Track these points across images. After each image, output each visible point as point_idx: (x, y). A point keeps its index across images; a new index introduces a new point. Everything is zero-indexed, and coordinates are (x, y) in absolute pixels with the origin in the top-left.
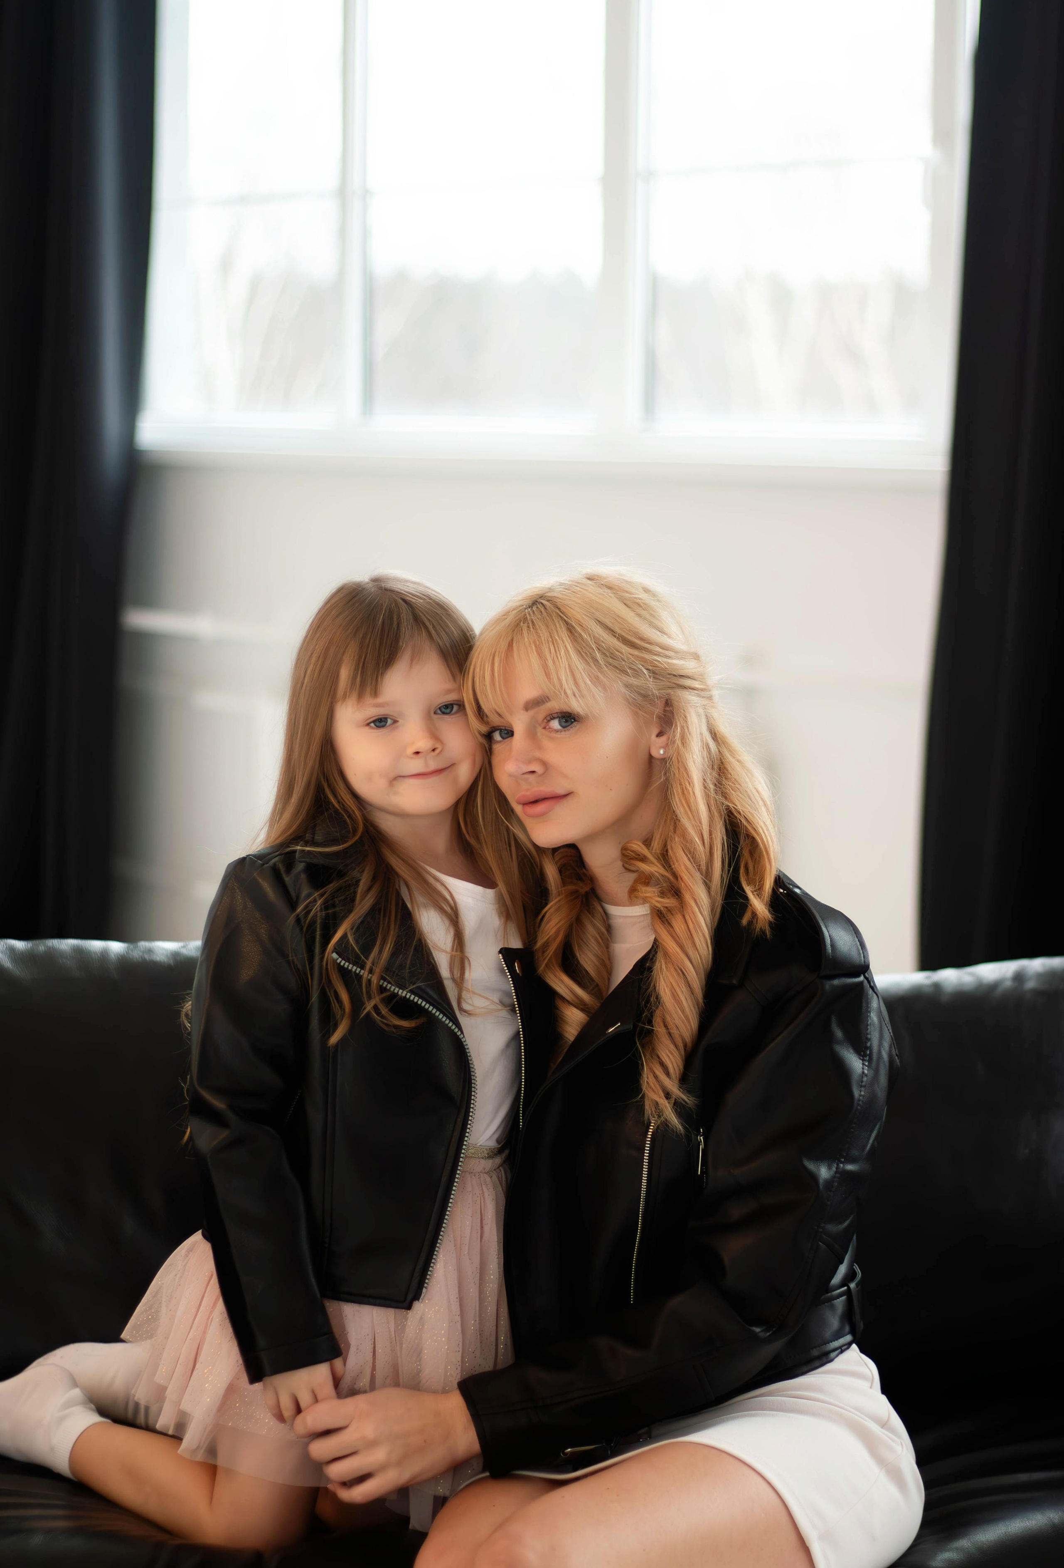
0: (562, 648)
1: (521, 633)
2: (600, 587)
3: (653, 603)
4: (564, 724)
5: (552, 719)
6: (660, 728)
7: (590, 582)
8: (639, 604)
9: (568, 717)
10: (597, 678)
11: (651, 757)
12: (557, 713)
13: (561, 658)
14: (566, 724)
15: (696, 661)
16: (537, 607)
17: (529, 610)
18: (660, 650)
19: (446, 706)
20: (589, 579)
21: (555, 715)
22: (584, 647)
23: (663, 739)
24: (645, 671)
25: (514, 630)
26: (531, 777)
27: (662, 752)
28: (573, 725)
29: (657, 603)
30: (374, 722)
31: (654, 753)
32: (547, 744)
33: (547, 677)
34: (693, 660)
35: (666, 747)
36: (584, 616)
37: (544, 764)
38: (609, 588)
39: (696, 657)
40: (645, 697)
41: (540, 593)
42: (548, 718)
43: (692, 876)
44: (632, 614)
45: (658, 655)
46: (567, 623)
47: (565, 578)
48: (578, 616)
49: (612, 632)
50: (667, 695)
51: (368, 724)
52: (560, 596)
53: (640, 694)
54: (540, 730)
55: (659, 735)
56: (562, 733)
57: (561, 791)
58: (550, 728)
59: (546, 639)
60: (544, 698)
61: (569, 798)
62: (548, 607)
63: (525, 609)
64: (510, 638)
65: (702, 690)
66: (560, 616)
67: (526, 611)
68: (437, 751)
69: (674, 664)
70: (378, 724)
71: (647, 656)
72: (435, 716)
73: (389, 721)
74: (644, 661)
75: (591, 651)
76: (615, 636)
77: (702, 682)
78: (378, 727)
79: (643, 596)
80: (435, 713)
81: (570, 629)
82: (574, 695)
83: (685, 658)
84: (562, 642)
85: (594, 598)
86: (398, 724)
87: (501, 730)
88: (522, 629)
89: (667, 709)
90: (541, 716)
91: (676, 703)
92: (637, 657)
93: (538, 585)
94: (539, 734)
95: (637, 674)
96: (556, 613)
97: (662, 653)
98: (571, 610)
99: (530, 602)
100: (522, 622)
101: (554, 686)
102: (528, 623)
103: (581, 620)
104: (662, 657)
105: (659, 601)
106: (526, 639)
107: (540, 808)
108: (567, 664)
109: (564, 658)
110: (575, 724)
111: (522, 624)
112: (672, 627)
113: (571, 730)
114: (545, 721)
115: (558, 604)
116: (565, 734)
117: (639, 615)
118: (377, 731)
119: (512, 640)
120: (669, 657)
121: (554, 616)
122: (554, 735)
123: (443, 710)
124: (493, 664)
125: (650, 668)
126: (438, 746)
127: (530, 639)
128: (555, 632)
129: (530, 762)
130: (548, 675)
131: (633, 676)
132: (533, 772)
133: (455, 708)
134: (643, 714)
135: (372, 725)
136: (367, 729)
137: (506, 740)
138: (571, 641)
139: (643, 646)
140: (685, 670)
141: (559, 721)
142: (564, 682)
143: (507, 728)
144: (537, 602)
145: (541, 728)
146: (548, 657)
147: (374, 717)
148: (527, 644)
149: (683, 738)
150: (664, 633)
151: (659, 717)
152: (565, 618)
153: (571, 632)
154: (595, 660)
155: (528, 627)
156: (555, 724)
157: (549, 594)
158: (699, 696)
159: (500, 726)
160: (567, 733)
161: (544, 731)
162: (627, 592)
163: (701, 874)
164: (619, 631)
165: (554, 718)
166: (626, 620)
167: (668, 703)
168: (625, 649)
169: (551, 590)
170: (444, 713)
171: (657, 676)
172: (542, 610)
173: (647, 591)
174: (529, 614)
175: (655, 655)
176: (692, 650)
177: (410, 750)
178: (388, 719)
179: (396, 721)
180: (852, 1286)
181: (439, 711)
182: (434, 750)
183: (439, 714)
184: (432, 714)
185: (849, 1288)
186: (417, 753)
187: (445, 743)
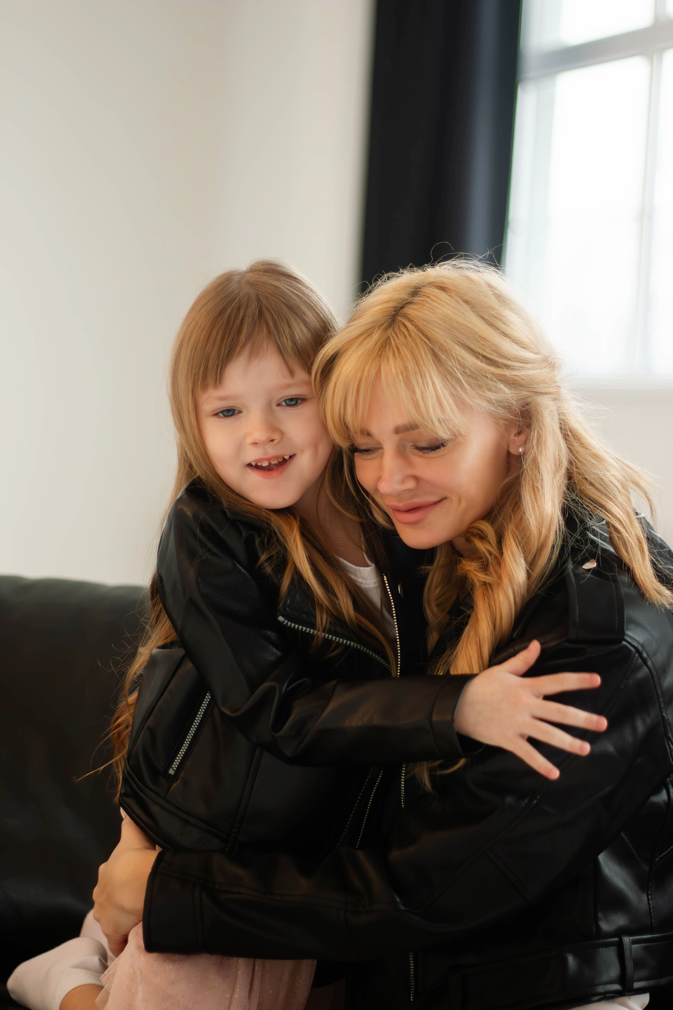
6: (519, 429)
18: (519, 364)
19: (291, 400)
27: (519, 450)
30: (222, 412)
35: (523, 447)
36: (447, 340)
37: (415, 479)
38: (465, 301)
40: (505, 408)
45: (517, 369)
48: (442, 340)
49: (474, 352)
50: (526, 403)
51: (216, 415)
55: (518, 434)
61: (441, 504)
62: (410, 330)
66: (424, 341)
68: (276, 442)
70: (225, 413)
72: (278, 408)
73: (236, 412)
76: (478, 358)
78: (225, 416)
80: (279, 405)
81: (436, 355)
86: (243, 414)
92: (499, 375)
94: (408, 451)
97: (521, 367)
103: (445, 344)
104: (521, 370)
115: (420, 327)
118: (226, 420)
123: (288, 402)
126: (276, 437)
129: (403, 481)
135: (221, 415)
136: (215, 418)
138: (437, 367)
139: (504, 363)
147: (221, 408)
151: (519, 423)
152: (429, 343)
153: (436, 357)
164: (482, 351)
166: (486, 339)
170: (289, 406)
172: (405, 331)
175: (514, 370)
177: (249, 440)
178: (234, 410)
179: (240, 412)
180: (627, 940)
181: (284, 403)
182: (272, 440)
183: (283, 406)
184: (274, 406)
185: (621, 942)
186: (256, 443)
187: (286, 434)
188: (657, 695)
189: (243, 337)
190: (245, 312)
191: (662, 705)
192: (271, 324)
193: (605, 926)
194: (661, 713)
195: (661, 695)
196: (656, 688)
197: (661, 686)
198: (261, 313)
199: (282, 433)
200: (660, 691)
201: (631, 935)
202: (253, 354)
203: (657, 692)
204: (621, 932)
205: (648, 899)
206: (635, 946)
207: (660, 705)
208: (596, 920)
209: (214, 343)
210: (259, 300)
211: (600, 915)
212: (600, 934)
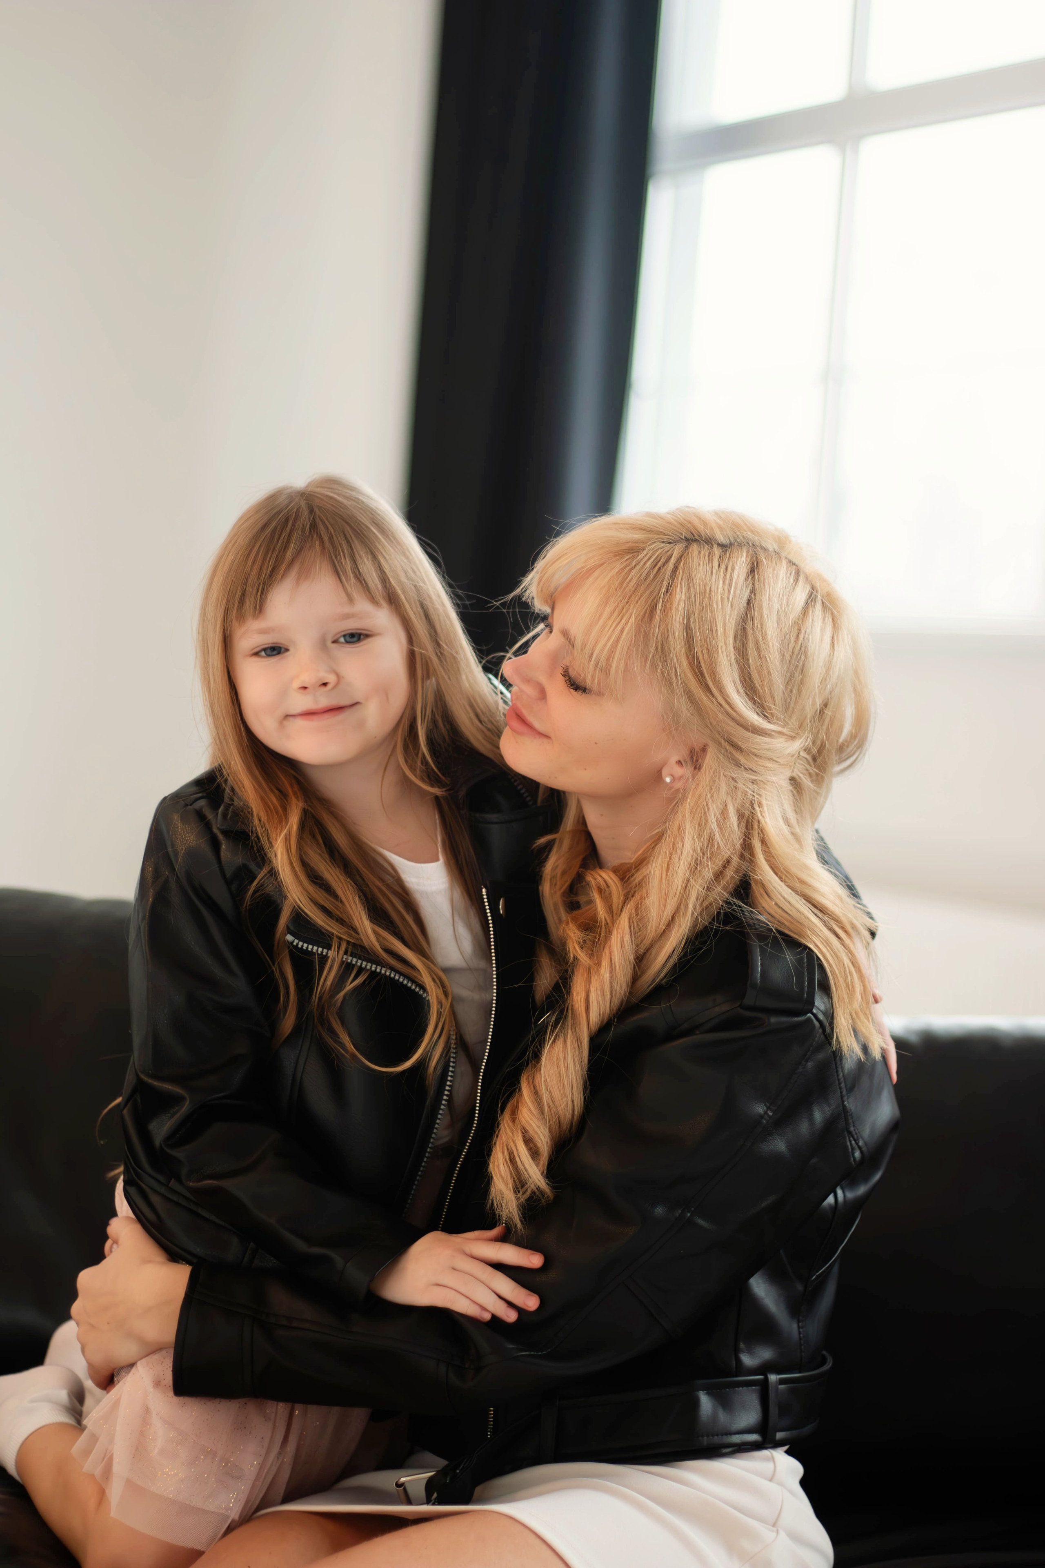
19: (352, 635)
30: (264, 650)
37: (543, 692)
51: (256, 654)
57: (538, 726)
68: (329, 687)
70: (268, 652)
72: (334, 645)
73: (283, 650)
78: (268, 656)
80: (335, 642)
86: (289, 654)
118: (266, 660)
123: (348, 639)
126: (331, 680)
133: (362, 637)
135: (263, 653)
136: (254, 659)
147: (263, 646)
170: (347, 642)
177: (296, 684)
178: (280, 648)
179: (287, 650)
180: (773, 1378)
181: (342, 640)
182: (325, 684)
183: (342, 643)
184: (329, 643)
185: (766, 1379)
186: (305, 688)
187: (343, 677)
188: (839, 1080)
189: (289, 555)
190: (294, 524)
191: (844, 1092)
192: (326, 539)
193: (747, 1360)
194: (843, 1102)
195: (842, 1079)
196: (837, 1071)
197: (842, 1068)
198: (313, 526)
199: (338, 677)
200: (841, 1075)
201: (779, 1373)
202: (304, 575)
203: (838, 1076)
204: (765, 1369)
205: (799, 1327)
206: (781, 1387)
207: (841, 1093)
208: (737, 1351)
209: (254, 563)
210: (311, 511)
211: (742, 1345)
212: (740, 1369)
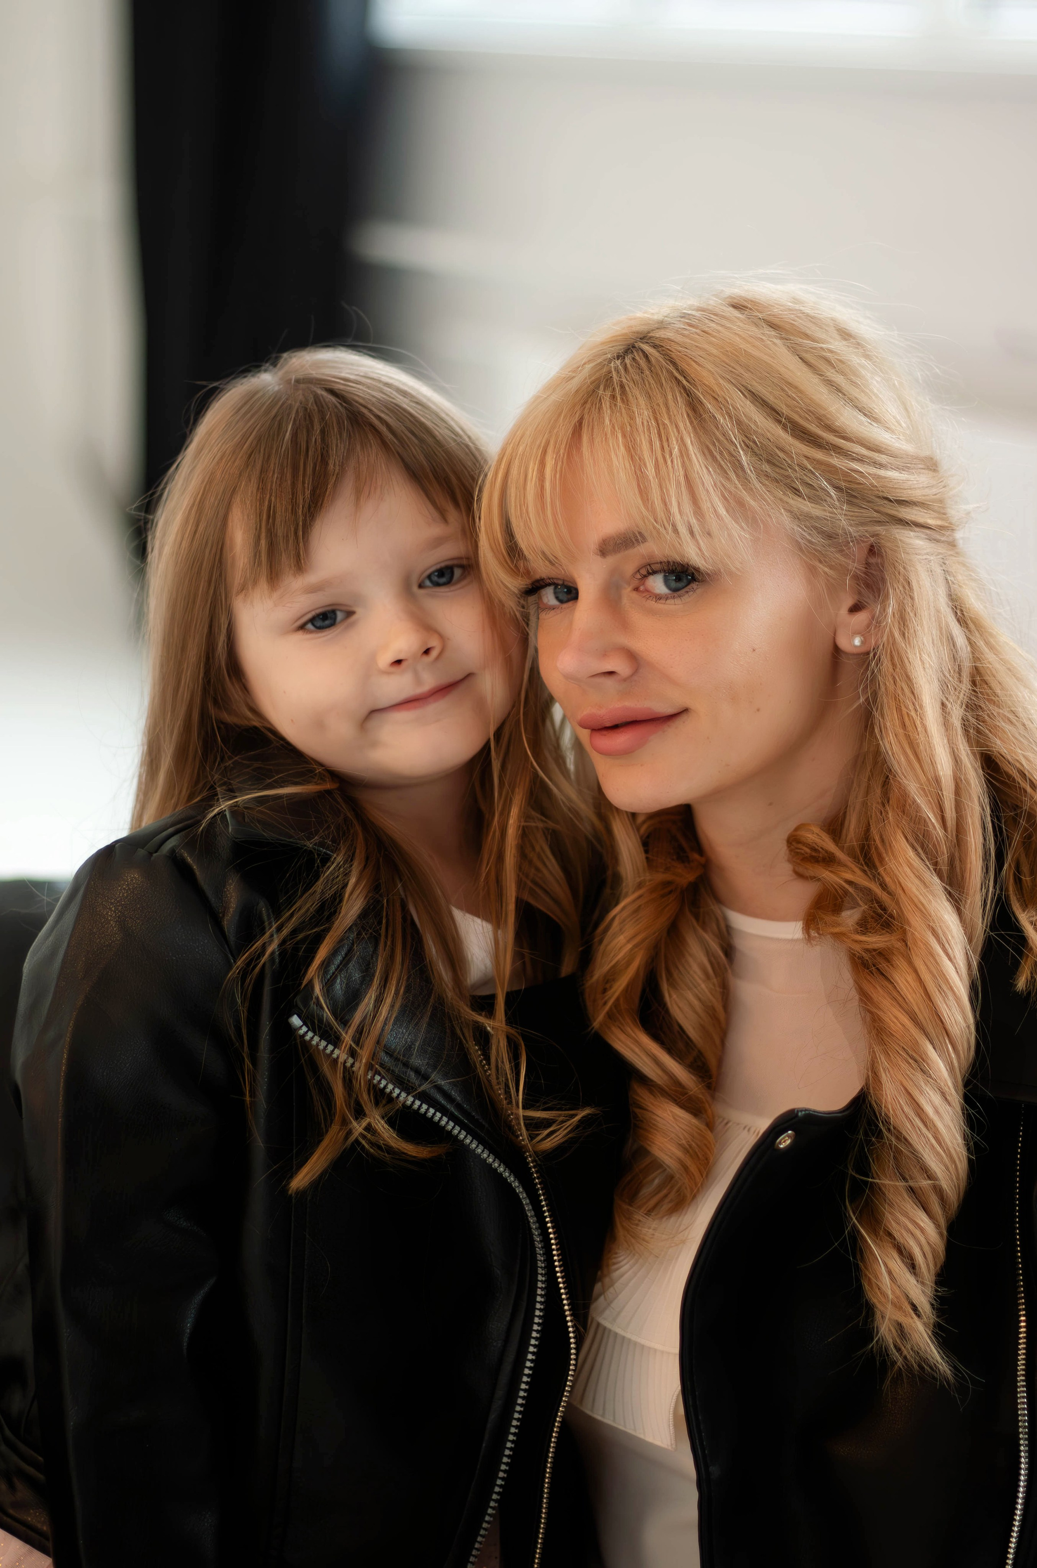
0: (675, 442)
1: (599, 409)
2: (756, 325)
3: (855, 359)
4: (673, 584)
5: (649, 574)
6: (856, 597)
7: (736, 313)
8: (828, 361)
9: (682, 572)
10: (741, 503)
11: (836, 651)
12: (661, 563)
13: (672, 461)
14: (679, 585)
15: (931, 474)
16: (634, 359)
17: (618, 362)
18: (864, 452)
19: (441, 572)
20: (735, 307)
21: (656, 567)
22: (718, 440)
23: (862, 617)
24: (832, 492)
25: (585, 403)
26: (609, 682)
27: (857, 641)
28: (689, 587)
29: (863, 361)
30: (312, 621)
31: (843, 643)
32: (637, 618)
33: (642, 499)
34: (926, 471)
35: (865, 633)
36: (721, 381)
37: (632, 657)
38: (773, 326)
39: (931, 465)
40: (830, 537)
41: (643, 328)
42: (644, 572)
43: (925, 884)
44: (815, 380)
45: (860, 460)
46: (688, 393)
47: (687, 302)
48: (710, 381)
49: (774, 413)
50: (873, 536)
51: (302, 627)
52: (679, 338)
53: (821, 532)
54: (627, 594)
55: (855, 609)
56: (668, 601)
57: (663, 708)
58: (647, 591)
59: (645, 423)
60: (634, 534)
61: (678, 723)
62: (653, 360)
63: (610, 361)
64: (577, 418)
65: (942, 528)
66: (676, 378)
67: (612, 365)
68: (434, 653)
69: (890, 480)
70: (319, 623)
71: (836, 461)
72: (422, 591)
73: (340, 616)
74: (830, 471)
75: (732, 448)
76: (779, 422)
77: (942, 514)
78: (320, 628)
79: (837, 345)
80: (421, 586)
81: (694, 407)
82: (692, 533)
83: (908, 468)
84: (675, 430)
85: (743, 346)
86: (354, 617)
87: (556, 585)
88: (600, 400)
89: (872, 560)
90: (630, 568)
91: (889, 552)
92: (819, 463)
93: (639, 314)
94: (625, 601)
95: (816, 497)
96: (668, 371)
97: (868, 457)
98: (698, 368)
99: (620, 349)
100: (602, 387)
101: (653, 512)
102: (614, 389)
103: (716, 388)
104: (868, 464)
105: (867, 357)
106: (607, 421)
107: (621, 739)
108: (682, 473)
109: (678, 462)
110: (694, 585)
111: (601, 392)
112: (889, 409)
113: (687, 596)
114: (638, 576)
115: (673, 355)
116: (674, 605)
117: (829, 383)
118: (320, 635)
119: (580, 422)
120: (881, 466)
121: (664, 376)
122: (652, 604)
123: (436, 579)
124: (542, 464)
125: (843, 484)
126: (434, 643)
127: (614, 420)
128: (664, 410)
129: (604, 654)
130: (643, 492)
131: (809, 498)
132: (611, 673)
133: (457, 572)
134: (826, 569)
135: (310, 626)
136: (300, 636)
137: (565, 606)
138: (694, 427)
139: (834, 443)
140: (910, 492)
141: (665, 576)
142: (674, 509)
143: (566, 583)
144: (634, 347)
145: (629, 589)
146: (646, 454)
147: (311, 612)
148: (608, 429)
149: (903, 619)
150: (875, 418)
151: (856, 577)
152: (685, 382)
153: (694, 410)
154: (738, 466)
155: (613, 397)
156: (657, 584)
157: (657, 334)
158: (930, 539)
159: (553, 578)
160: (677, 601)
161: (635, 595)
162: (807, 336)
163: (941, 878)
164: (785, 410)
165: (654, 572)
166: (801, 392)
167: (873, 551)
168: (798, 447)
169: (662, 325)
170: (437, 585)
171: (855, 500)
172: (642, 362)
173: (845, 335)
174: (618, 372)
175: (853, 459)
176: (925, 453)
177: (385, 659)
178: (335, 612)
179: (350, 613)
181: (428, 583)
182: (428, 651)
183: (429, 586)
184: (415, 588)
186: (398, 662)
187: (447, 638)
199: (442, 638)
202: (366, 490)
